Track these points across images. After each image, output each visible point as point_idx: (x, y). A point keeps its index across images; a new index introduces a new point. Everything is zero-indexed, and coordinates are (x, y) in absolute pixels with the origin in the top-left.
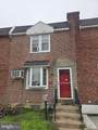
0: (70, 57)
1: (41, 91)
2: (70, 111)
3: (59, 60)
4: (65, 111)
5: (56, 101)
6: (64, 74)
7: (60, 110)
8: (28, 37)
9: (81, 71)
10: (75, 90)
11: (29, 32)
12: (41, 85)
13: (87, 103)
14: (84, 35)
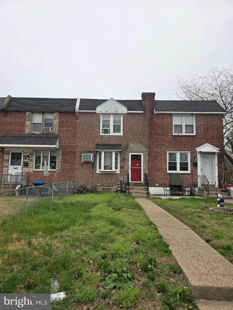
0: (142, 142)
1: (113, 174)
2: (139, 189)
3: (131, 145)
4: (136, 189)
5: (128, 184)
6: (136, 159)
7: (132, 189)
8: (98, 116)
9: (152, 157)
10: (145, 174)
11: (99, 109)
12: (114, 169)
13: (155, 186)
14: (157, 120)
